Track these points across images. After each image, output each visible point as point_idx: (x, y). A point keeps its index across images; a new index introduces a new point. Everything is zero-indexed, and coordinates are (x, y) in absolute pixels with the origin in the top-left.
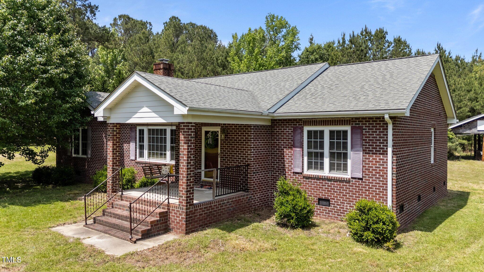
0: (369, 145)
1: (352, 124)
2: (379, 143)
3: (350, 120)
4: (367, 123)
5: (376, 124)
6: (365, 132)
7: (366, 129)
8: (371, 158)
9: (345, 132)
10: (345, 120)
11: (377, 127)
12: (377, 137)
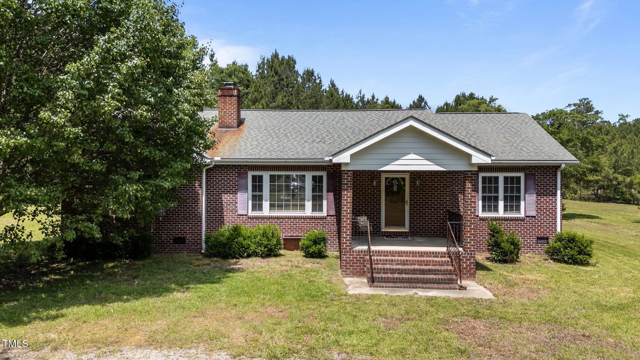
0: (540, 189)
1: (527, 171)
2: (549, 187)
3: (524, 168)
4: (539, 170)
5: (546, 171)
6: (538, 178)
7: (538, 176)
8: (542, 199)
9: (519, 178)
10: (520, 168)
11: (547, 173)
12: (547, 182)
